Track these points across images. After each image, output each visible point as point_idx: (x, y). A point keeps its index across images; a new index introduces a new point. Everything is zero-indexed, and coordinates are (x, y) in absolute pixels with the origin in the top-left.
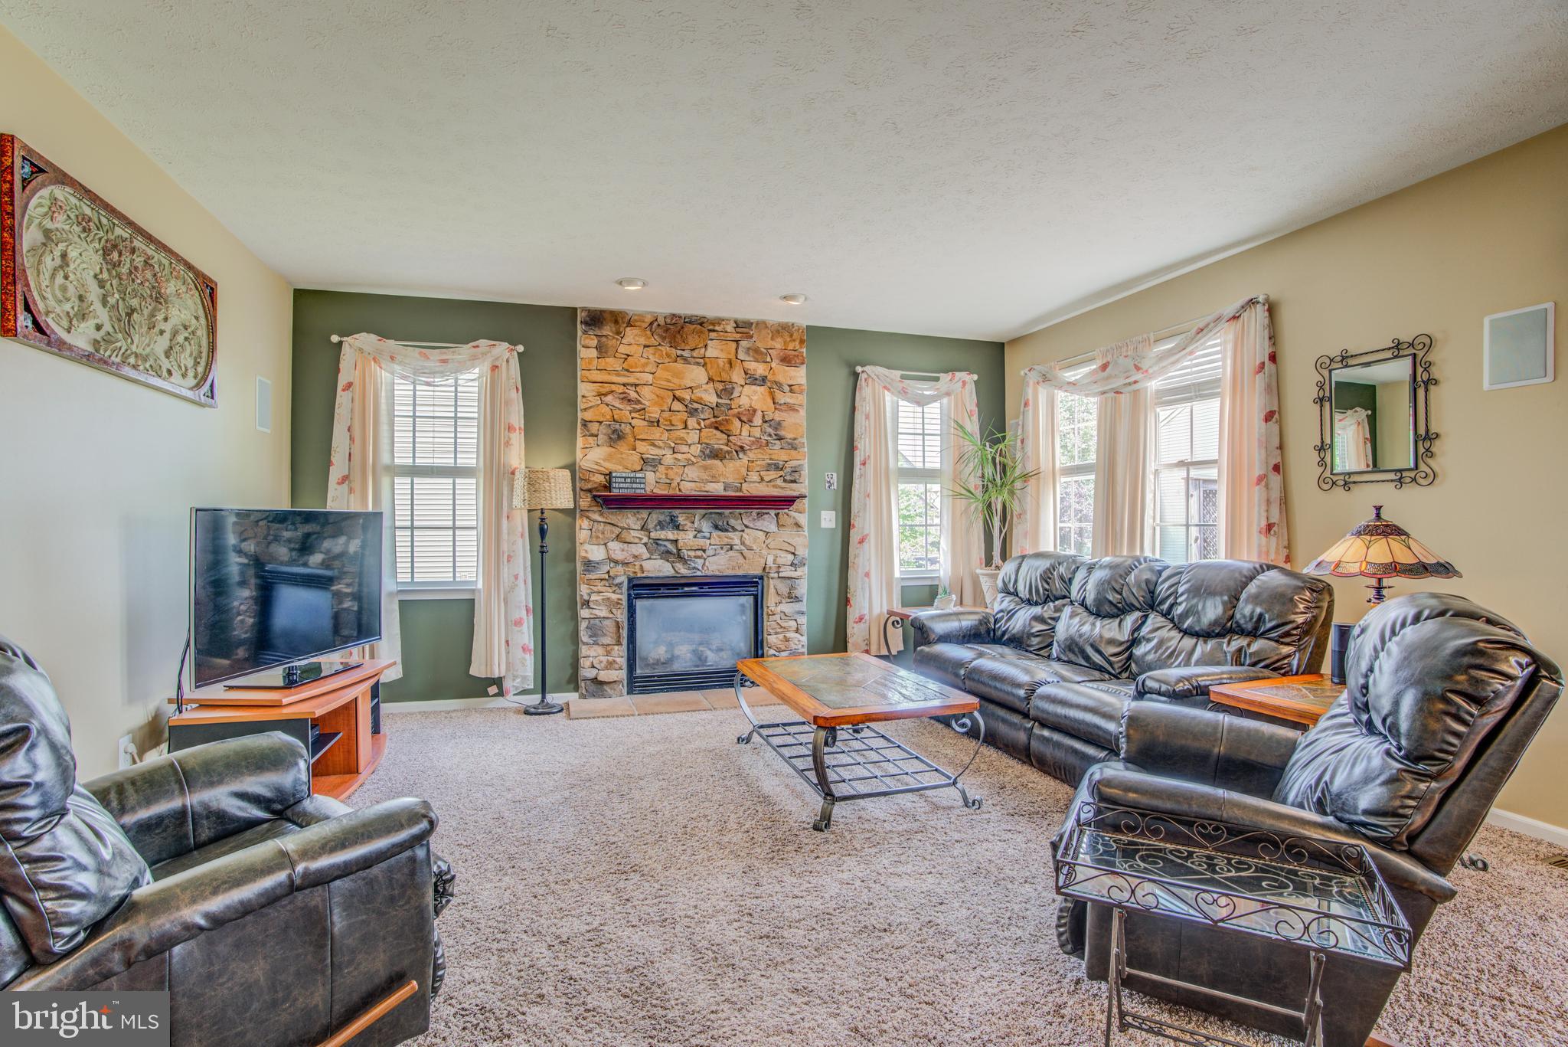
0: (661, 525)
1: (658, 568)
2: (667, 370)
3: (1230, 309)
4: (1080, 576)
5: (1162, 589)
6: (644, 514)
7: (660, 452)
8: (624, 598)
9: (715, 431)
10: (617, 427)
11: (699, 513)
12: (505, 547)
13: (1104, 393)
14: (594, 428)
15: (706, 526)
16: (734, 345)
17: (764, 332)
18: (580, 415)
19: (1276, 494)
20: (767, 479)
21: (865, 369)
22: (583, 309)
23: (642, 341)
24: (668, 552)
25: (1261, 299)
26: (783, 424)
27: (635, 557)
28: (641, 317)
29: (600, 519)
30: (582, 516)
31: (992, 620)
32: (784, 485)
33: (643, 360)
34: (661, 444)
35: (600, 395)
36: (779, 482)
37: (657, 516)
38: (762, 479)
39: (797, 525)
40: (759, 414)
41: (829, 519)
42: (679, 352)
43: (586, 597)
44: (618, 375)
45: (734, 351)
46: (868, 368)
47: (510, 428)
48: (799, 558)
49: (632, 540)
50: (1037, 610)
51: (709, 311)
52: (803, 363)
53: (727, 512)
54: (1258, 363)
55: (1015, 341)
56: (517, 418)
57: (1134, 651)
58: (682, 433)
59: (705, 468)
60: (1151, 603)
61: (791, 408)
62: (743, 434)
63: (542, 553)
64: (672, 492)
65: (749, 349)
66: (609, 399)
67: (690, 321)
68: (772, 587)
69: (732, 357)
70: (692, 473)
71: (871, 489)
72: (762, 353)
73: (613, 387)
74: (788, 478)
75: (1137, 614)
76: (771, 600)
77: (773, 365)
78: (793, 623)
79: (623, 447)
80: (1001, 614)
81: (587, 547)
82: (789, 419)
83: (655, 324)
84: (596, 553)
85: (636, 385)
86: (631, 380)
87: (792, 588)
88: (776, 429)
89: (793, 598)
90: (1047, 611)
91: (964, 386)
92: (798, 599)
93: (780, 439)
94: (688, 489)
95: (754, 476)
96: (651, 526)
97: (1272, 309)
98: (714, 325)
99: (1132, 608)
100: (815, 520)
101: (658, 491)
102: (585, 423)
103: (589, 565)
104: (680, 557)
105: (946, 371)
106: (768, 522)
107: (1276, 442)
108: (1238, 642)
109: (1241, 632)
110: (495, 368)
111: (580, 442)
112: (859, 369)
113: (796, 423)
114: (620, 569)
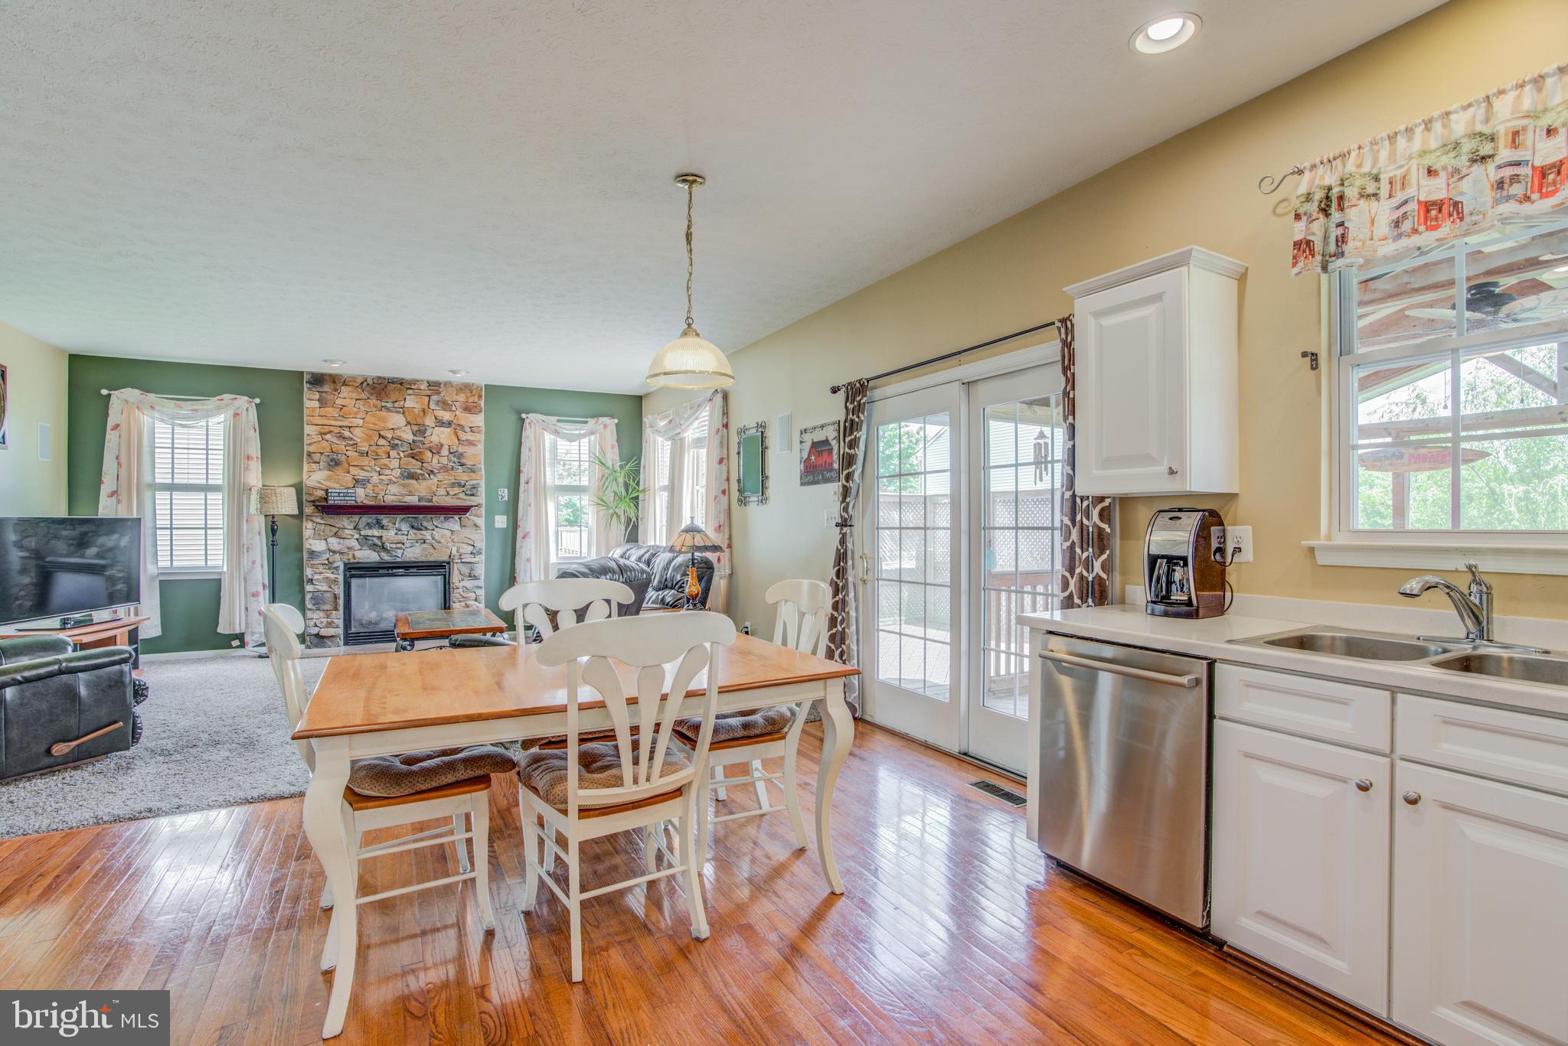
0: (369, 526)
1: (369, 556)
2: (374, 416)
3: (710, 395)
6: (356, 518)
7: (369, 474)
8: (341, 578)
9: (411, 460)
10: (335, 457)
11: (399, 517)
12: (245, 541)
13: (671, 438)
14: (317, 457)
15: (405, 527)
16: (427, 399)
17: (450, 390)
18: (306, 448)
20: (451, 493)
21: (528, 415)
22: (308, 373)
23: (355, 396)
24: (375, 545)
26: (465, 454)
27: (349, 548)
28: (354, 379)
29: (322, 522)
30: (307, 520)
32: (465, 497)
33: (355, 410)
34: (369, 468)
35: (321, 434)
36: (462, 495)
37: (366, 519)
38: (448, 494)
39: (476, 526)
40: (446, 448)
41: (501, 521)
42: (383, 404)
43: (310, 577)
44: (336, 420)
45: (426, 402)
46: (531, 416)
47: (249, 458)
48: (477, 549)
49: (346, 536)
51: (407, 375)
52: (480, 412)
53: (421, 516)
55: (646, 396)
56: (255, 449)
58: (386, 461)
59: (404, 486)
61: (471, 443)
62: (435, 462)
63: (273, 545)
64: (377, 503)
65: (438, 401)
66: (328, 437)
67: (391, 381)
68: (456, 569)
69: (426, 407)
70: (393, 489)
71: (532, 500)
72: (449, 404)
73: (332, 428)
74: (468, 492)
76: (455, 578)
77: (457, 413)
78: (474, 594)
79: (340, 471)
81: (311, 541)
82: (469, 451)
83: (365, 384)
84: (318, 546)
85: (350, 427)
86: (346, 423)
87: (472, 569)
88: (459, 458)
89: (472, 577)
91: (603, 426)
92: (476, 578)
93: (462, 465)
94: (390, 499)
95: (442, 492)
96: (361, 526)
97: (725, 397)
98: (410, 384)
100: (490, 522)
101: (367, 502)
102: (309, 454)
103: (313, 554)
104: (384, 548)
105: (593, 417)
106: (454, 524)
107: (725, 476)
110: (236, 415)
111: (306, 467)
112: (524, 416)
113: (476, 454)
114: (337, 556)
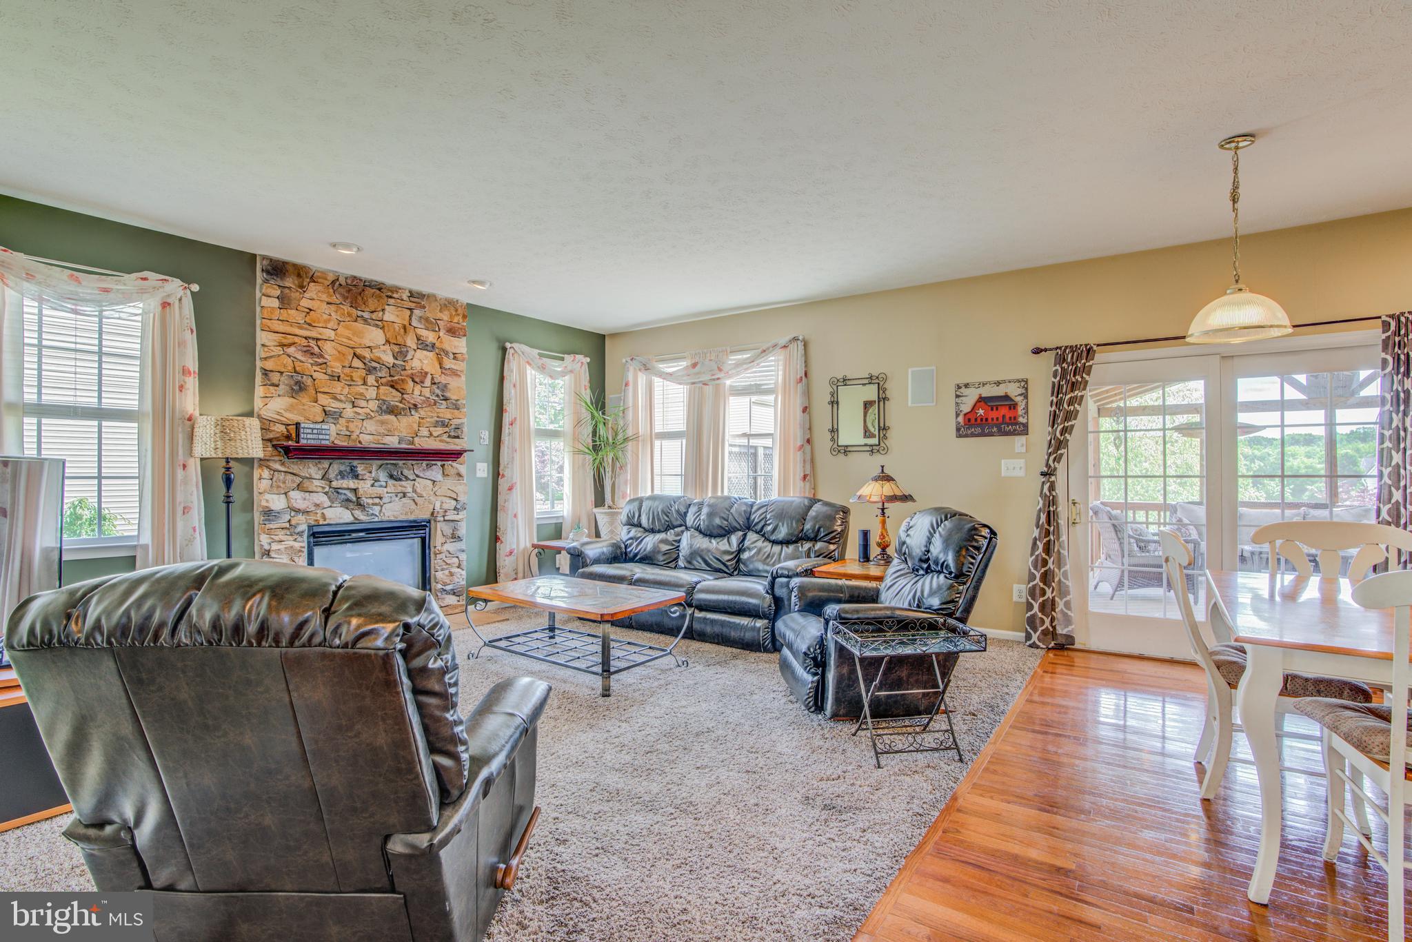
0: (342, 475)
1: (339, 516)
2: (347, 328)
3: (783, 341)
4: (692, 510)
5: (756, 517)
6: (326, 464)
7: (341, 405)
8: (305, 544)
9: (391, 389)
10: (299, 378)
11: (376, 464)
12: (180, 497)
13: (693, 383)
14: (275, 378)
15: (383, 476)
16: (408, 312)
17: (433, 304)
18: (259, 364)
19: (808, 457)
20: (435, 434)
21: (513, 345)
22: (264, 258)
23: (324, 297)
24: (348, 500)
25: (801, 338)
26: (449, 386)
27: (317, 505)
28: (324, 274)
29: (283, 469)
30: (260, 466)
31: (623, 546)
32: (448, 440)
33: (325, 317)
34: (342, 398)
35: (282, 345)
36: (445, 437)
37: (337, 466)
38: (431, 434)
39: (459, 475)
40: (429, 377)
41: (483, 470)
42: (360, 313)
43: (267, 547)
44: (301, 328)
45: (408, 318)
46: (515, 345)
47: (185, 372)
48: (461, 503)
49: (315, 489)
50: (662, 536)
51: (389, 280)
52: (465, 335)
53: (401, 463)
54: (798, 377)
55: (614, 335)
56: (191, 359)
57: (741, 557)
58: (361, 389)
59: (382, 423)
60: (748, 526)
61: (455, 373)
62: (416, 393)
63: (228, 503)
64: (351, 444)
65: (421, 317)
66: (291, 350)
67: (368, 284)
68: (439, 532)
69: (406, 323)
70: (370, 426)
71: (517, 446)
72: (431, 323)
73: (296, 339)
74: (452, 434)
75: (741, 533)
76: (438, 541)
77: (441, 334)
78: (456, 560)
79: (305, 399)
80: (631, 541)
81: (267, 496)
82: (453, 383)
83: (338, 283)
84: (277, 502)
85: (318, 339)
86: (314, 334)
87: (455, 529)
88: (443, 391)
89: (455, 537)
90: (670, 536)
91: (580, 364)
92: (459, 539)
93: (446, 399)
94: (367, 441)
95: (425, 432)
96: (332, 475)
97: (806, 345)
98: (392, 292)
99: (734, 530)
100: (473, 470)
101: (339, 443)
102: (266, 373)
103: (268, 513)
104: (359, 505)
106: (435, 473)
107: (807, 426)
108: (807, 545)
109: (808, 539)
110: (165, 305)
111: (259, 391)
112: (508, 345)
113: (457, 387)
114: (301, 517)
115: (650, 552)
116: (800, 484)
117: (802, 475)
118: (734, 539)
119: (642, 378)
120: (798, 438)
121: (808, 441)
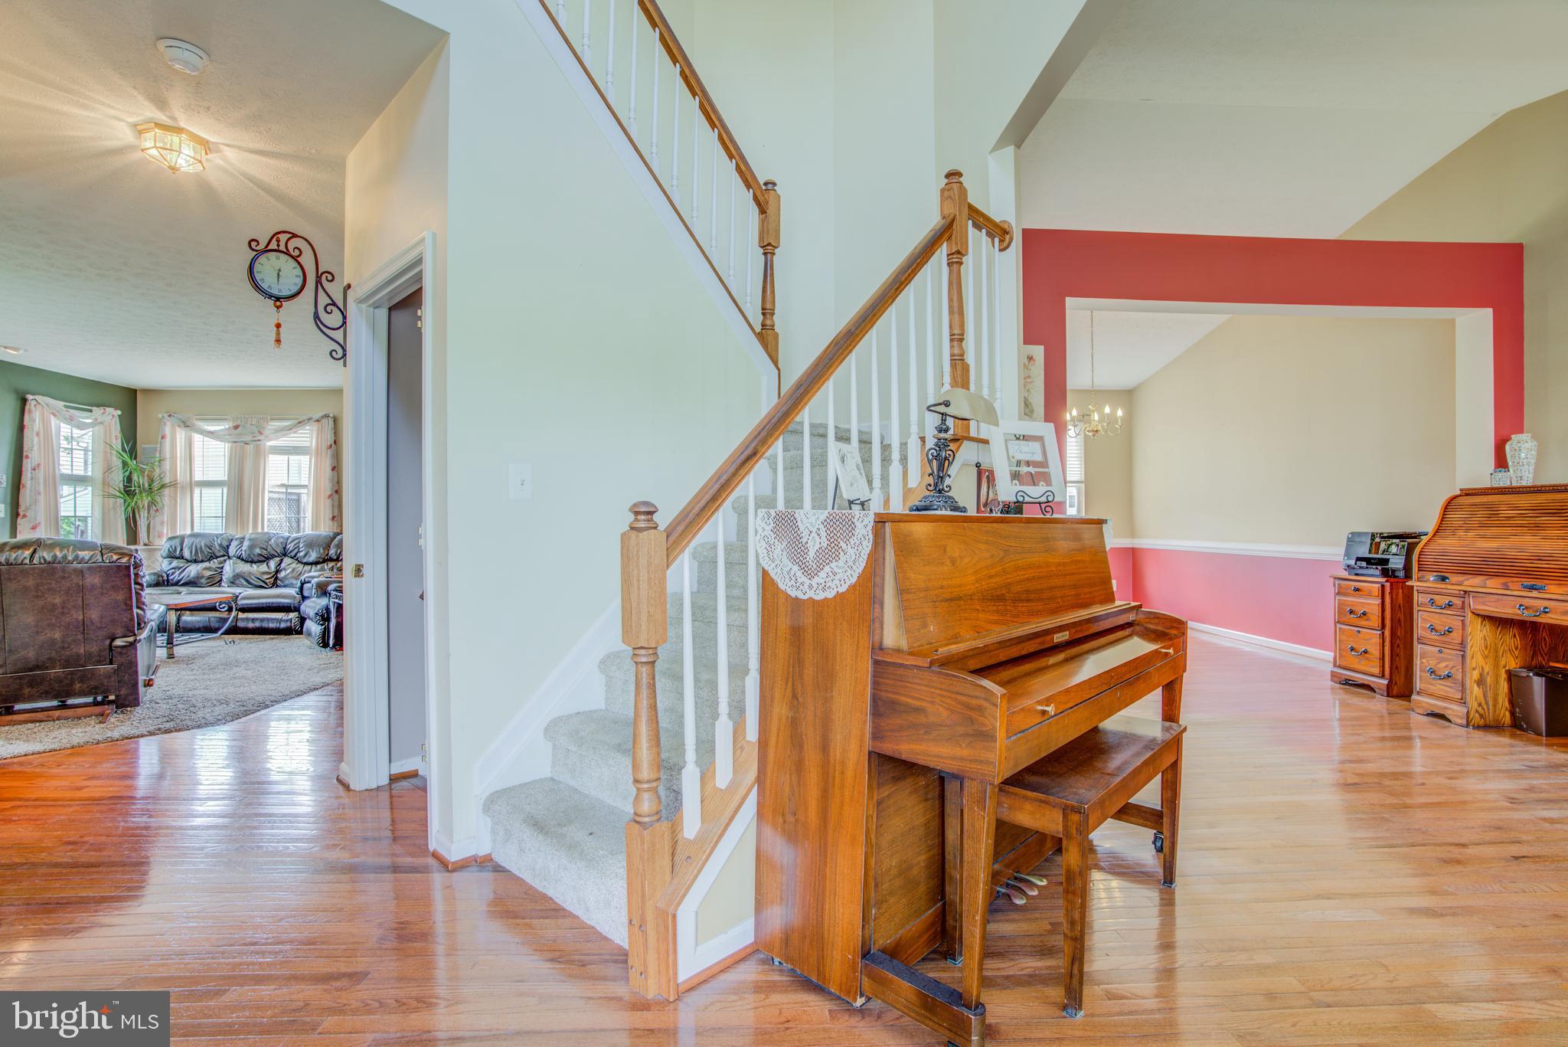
3: (317, 416)
4: (234, 544)
5: (290, 547)
13: (235, 442)
19: (336, 503)
21: (32, 397)
25: (331, 415)
31: (165, 575)
46: (38, 397)
50: (206, 564)
54: (329, 444)
55: (147, 391)
57: (279, 576)
60: (285, 554)
75: (278, 559)
80: (173, 570)
90: (214, 564)
91: (111, 417)
97: (335, 420)
99: (273, 556)
105: (98, 406)
107: (336, 480)
108: (331, 564)
109: (331, 560)
112: (28, 397)
115: (194, 578)
116: (329, 523)
117: (331, 516)
118: (273, 564)
119: (181, 435)
120: (327, 487)
121: (336, 492)
